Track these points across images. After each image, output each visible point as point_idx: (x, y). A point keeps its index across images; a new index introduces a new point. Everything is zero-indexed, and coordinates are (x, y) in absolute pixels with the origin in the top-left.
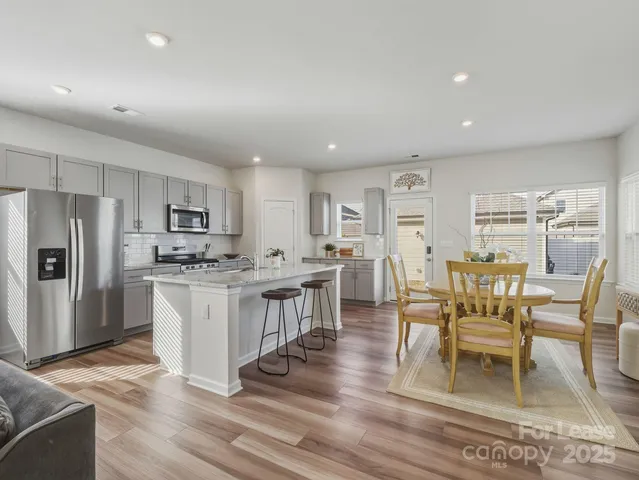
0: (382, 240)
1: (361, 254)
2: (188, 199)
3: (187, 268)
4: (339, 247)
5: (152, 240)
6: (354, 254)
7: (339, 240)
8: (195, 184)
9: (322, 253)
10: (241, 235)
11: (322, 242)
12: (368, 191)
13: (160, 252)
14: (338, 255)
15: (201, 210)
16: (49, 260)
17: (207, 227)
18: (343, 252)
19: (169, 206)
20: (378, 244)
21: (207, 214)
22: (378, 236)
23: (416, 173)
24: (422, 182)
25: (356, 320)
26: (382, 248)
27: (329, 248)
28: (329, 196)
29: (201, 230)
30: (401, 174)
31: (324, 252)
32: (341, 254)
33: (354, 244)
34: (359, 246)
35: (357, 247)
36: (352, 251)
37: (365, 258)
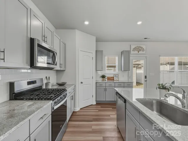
1: (118, 79)
2: (44, 39)
4: (107, 76)
7: (107, 73)
10: (65, 70)
11: (100, 73)
14: (106, 80)
17: (56, 64)
21: (56, 54)
23: (141, 46)
24: (143, 50)
30: (135, 46)
31: (101, 79)
32: (108, 79)
33: (114, 75)
34: (117, 76)
35: (115, 76)
36: (114, 78)
37: (120, 81)
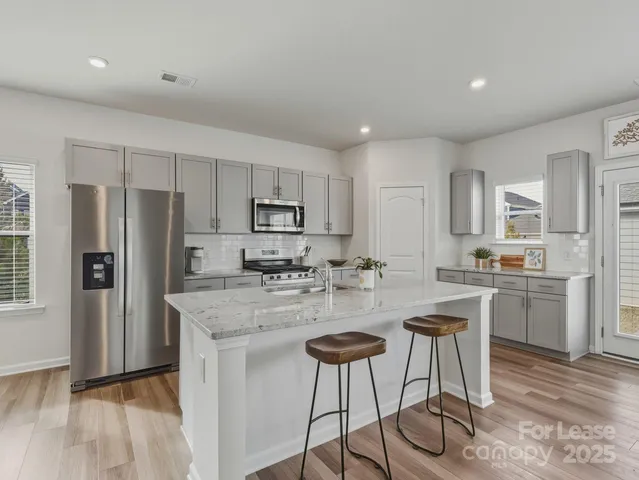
0: (584, 243)
1: (539, 266)
2: (277, 192)
3: (272, 278)
4: (498, 253)
5: (238, 243)
6: (527, 264)
7: (500, 241)
8: (289, 172)
9: (470, 262)
10: (351, 236)
11: (471, 246)
12: (553, 159)
13: (247, 257)
14: (498, 265)
15: (295, 204)
16: (96, 267)
17: (302, 224)
18: (506, 261)
19: (253, 200)
20: (576, 249)
21: (302, 208)
22: (577, 237)
25: (524, 390)
26: (584, 255)
27: (480, 254)
28: (482, 174)
29: (294, 229)
31: (473, 260)
32: (502, 264)
33: (526, 249)
34: (537, 252)
35: (532, 254)
36: (522, 260)
37: (549, 274)
